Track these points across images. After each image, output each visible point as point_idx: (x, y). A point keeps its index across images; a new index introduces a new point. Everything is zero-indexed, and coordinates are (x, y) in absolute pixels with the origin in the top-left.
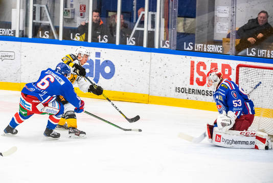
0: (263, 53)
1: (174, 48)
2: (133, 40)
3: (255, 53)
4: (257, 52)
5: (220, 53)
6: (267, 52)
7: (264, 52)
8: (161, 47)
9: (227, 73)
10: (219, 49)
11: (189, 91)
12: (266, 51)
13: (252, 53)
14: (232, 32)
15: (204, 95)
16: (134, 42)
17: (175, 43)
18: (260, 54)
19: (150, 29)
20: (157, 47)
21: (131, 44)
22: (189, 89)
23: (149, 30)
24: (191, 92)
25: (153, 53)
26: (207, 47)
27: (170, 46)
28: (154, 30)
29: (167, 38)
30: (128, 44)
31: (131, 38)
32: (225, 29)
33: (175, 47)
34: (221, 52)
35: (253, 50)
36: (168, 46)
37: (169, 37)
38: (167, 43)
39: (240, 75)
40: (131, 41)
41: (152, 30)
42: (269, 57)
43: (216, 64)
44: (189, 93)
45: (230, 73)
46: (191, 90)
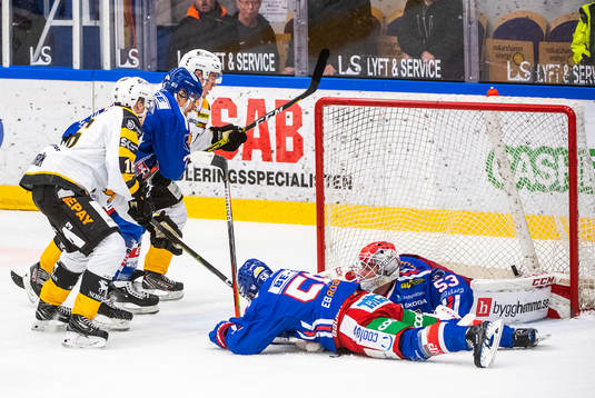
0: (381, 67)
1: (152, 66)
2: (46, 51)
3: (358, 68)
4: (364, 66)
5: (269, 74)
6: (390, 64)
7: (383, 63)
8: (119, 65)
9: (289, 122)
10: (267, 62)
11: (196, 175)
12: (387, 60)
13: (353, 68)
14: (299, 17)
15: (235, 182)
16: (49, 58)
17: (154, 54)
18: (372, 70)
19: (87, 21)
20: (107, 66)
21: (40, 62)
22: (196, 170)
23: (85, 24)
24: (201, 177)
25: (98, 84)
26: (235, 60)
27: (142, 62)
28: (98, 23)
29: (131, 43)
30: (32, 64)
31: (41, 47)
32: (280, 10)
33: (155, 64)
34: (273, 70)
35: (355, 61)
36: (137, 61)
37: (138, 40)
38: (134, 54)
39: (325, 125)
40: (40, 54)
41: (92, 23)
42: (396, 75)
43: (263, 100)
44: (196, 180)
45: (298, 123)
46: (201, 173)
